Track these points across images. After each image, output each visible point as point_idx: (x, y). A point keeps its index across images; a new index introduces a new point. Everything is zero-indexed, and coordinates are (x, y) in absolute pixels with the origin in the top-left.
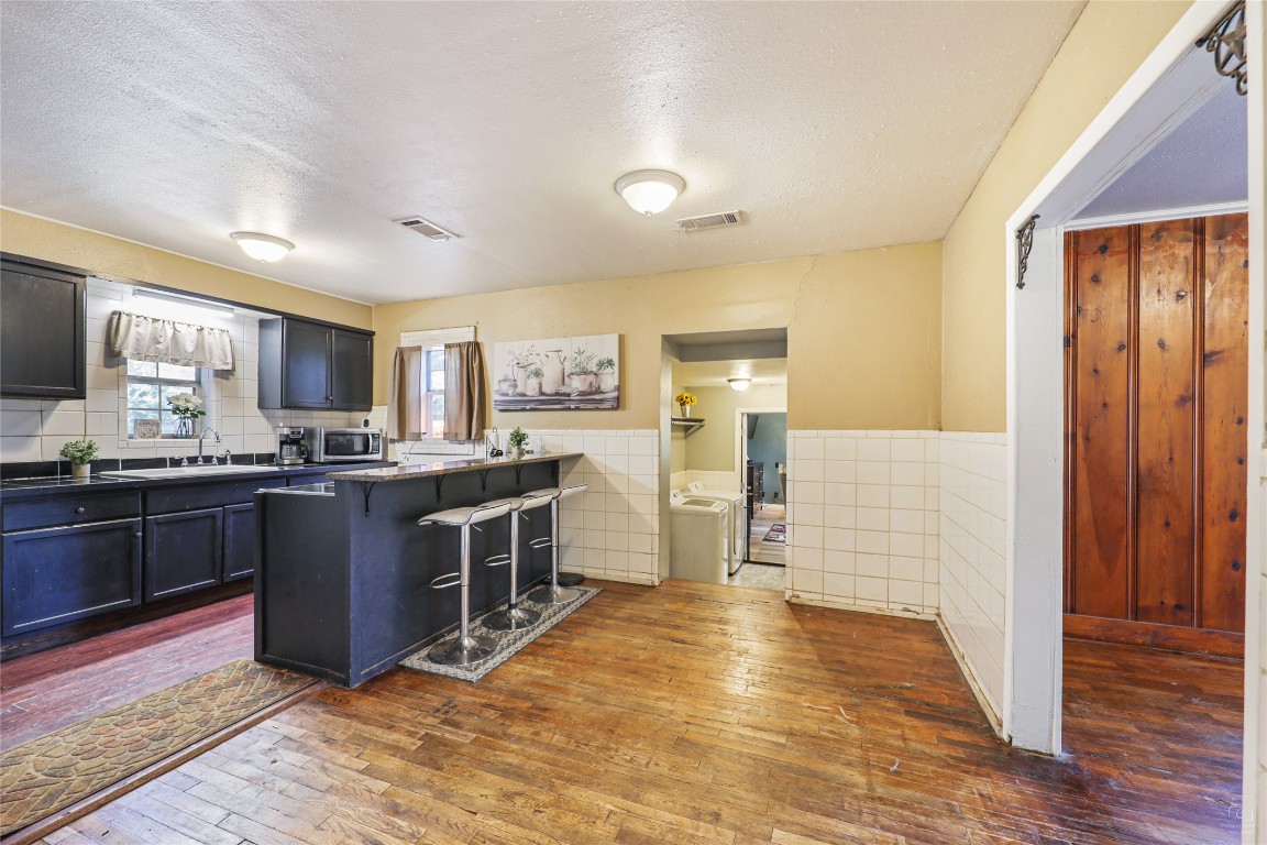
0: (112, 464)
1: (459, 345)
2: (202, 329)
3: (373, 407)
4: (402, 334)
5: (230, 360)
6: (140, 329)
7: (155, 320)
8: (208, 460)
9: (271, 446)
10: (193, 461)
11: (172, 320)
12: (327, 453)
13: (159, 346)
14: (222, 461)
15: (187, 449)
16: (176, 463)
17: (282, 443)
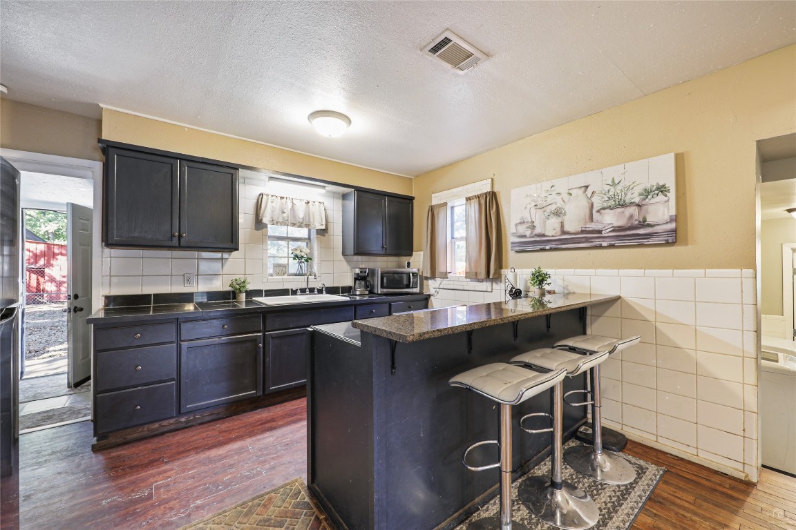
0: (259, 293)
1: (478, 197)
2: (308, 203)
3: (414, 253)
4: (433, 195)
5: (324, 223)
6: (274, 204)
7: (282, 198)
8: (312, 290)
9: (349, 282)
10: (303, 291)
11: (291, 197)
12: (382, 287)
13: (285, 215)
14: (320, 291)
15: (300, 283)
16: (294, 292)
17: (356, 279)
